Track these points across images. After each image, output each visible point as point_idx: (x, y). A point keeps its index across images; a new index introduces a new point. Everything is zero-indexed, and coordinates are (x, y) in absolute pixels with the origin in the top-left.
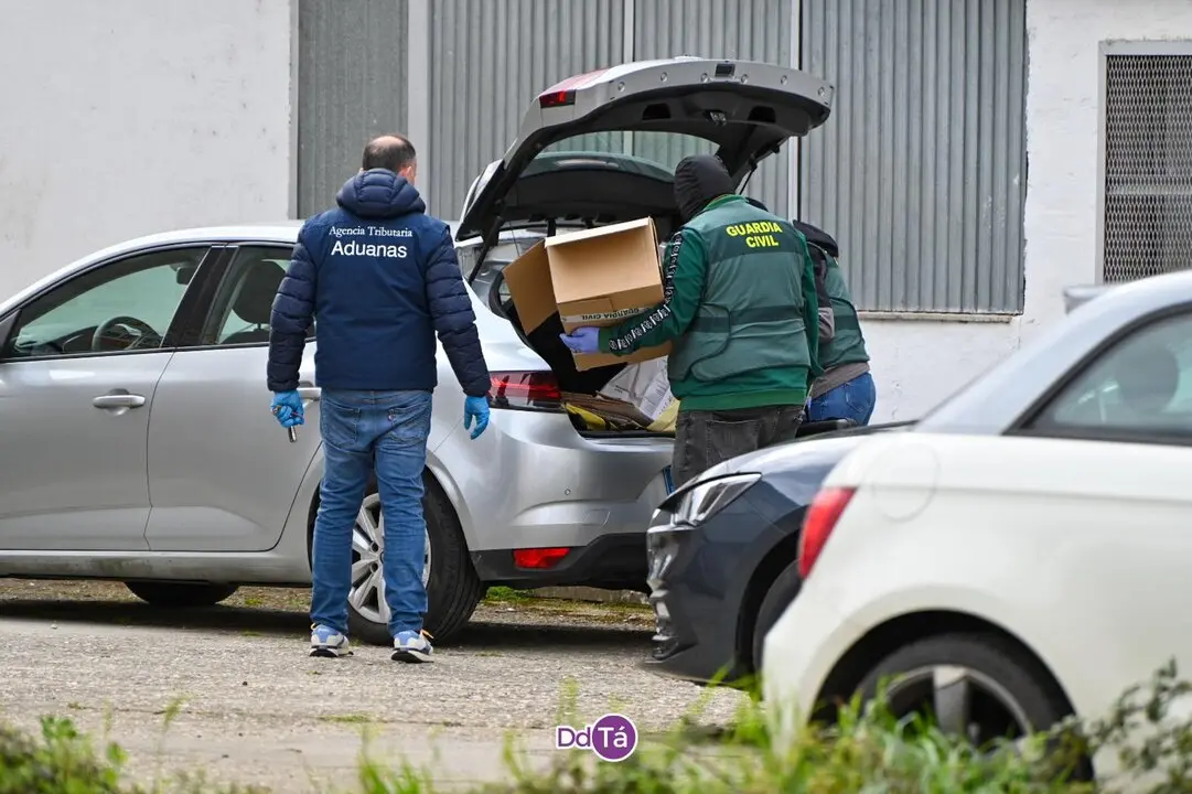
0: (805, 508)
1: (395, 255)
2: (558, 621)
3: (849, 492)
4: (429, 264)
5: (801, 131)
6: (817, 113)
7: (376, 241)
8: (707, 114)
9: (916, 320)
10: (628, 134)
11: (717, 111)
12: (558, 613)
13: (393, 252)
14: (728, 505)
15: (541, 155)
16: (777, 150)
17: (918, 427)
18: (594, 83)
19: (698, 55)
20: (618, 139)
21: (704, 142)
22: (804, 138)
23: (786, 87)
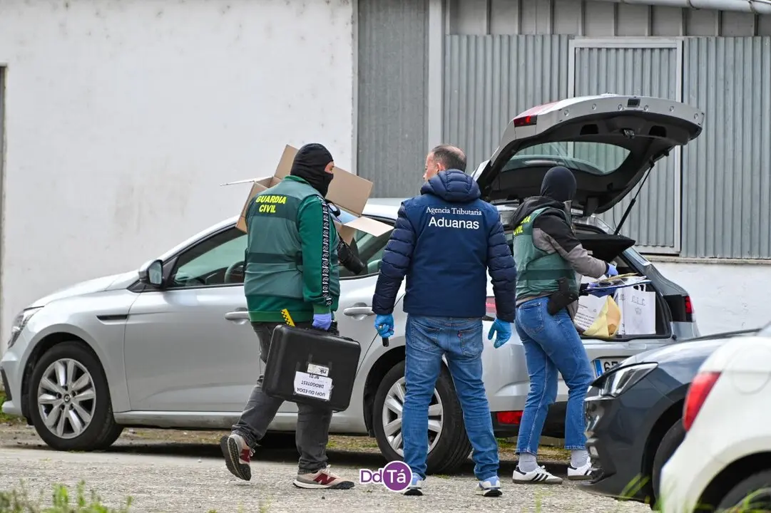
0: (687, 386)
1: (471, 227)
3: (717, 375)
4: (491, 233)
5: (683, 142)
6: (693, 130)
7: (458, 218)
8: (622, 131)
10: (571, 144)
11: (629, 129)
13: (471, 225)
14: (636, 383)
15: (515, 157)
16: (667, 154)
17: (760, 333)
18: (549, 111)
19: (616, 93)
20: (565, 147)
21: (620, 149)
22: (685, 147)
23: (673, 113)
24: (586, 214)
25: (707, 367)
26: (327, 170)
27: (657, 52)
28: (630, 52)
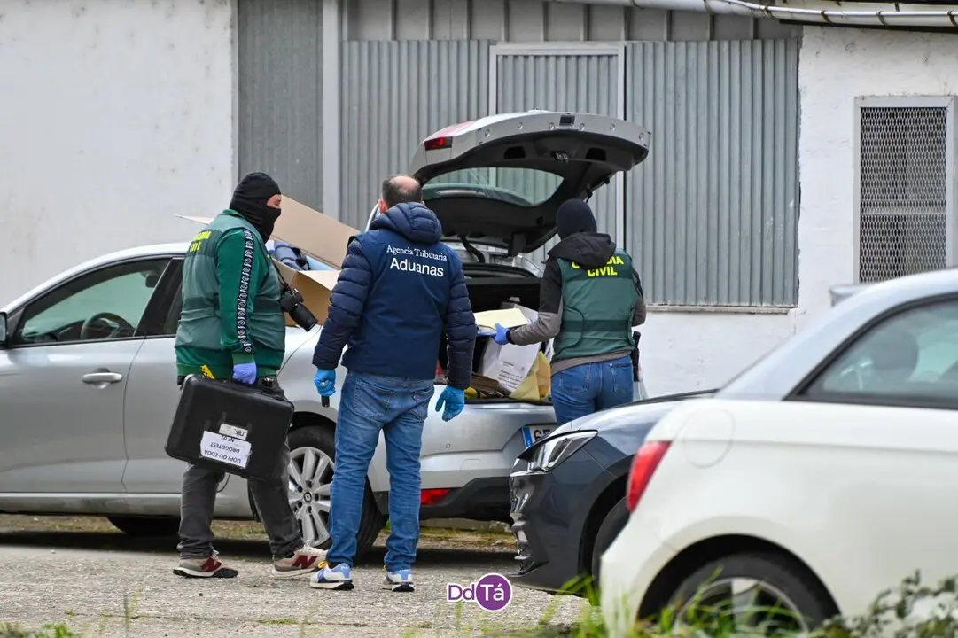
0: (631, 457)
1: (435, 274)
2: (442, 545)
3: (666, 445)
4: (454, 283)
5: (626, 167)
6: (638, 153)
7: (422, 261)
8: (553, 154)
9: (716, 312)
10: (493, 170)
11: (560, 152)
12: (441, 539)
14: (572, 455)
16: (607, 182)
17: (717, 395)
18: (466, 131)
19: (546, 109)
20: (486, 174)
21: (551, 176)
22: (629, 173)
23: (614, 133)
24: (512, 254)
25: (654, 436)
26: (271, 203)
27: (594, 60)
28: (563, 60)
